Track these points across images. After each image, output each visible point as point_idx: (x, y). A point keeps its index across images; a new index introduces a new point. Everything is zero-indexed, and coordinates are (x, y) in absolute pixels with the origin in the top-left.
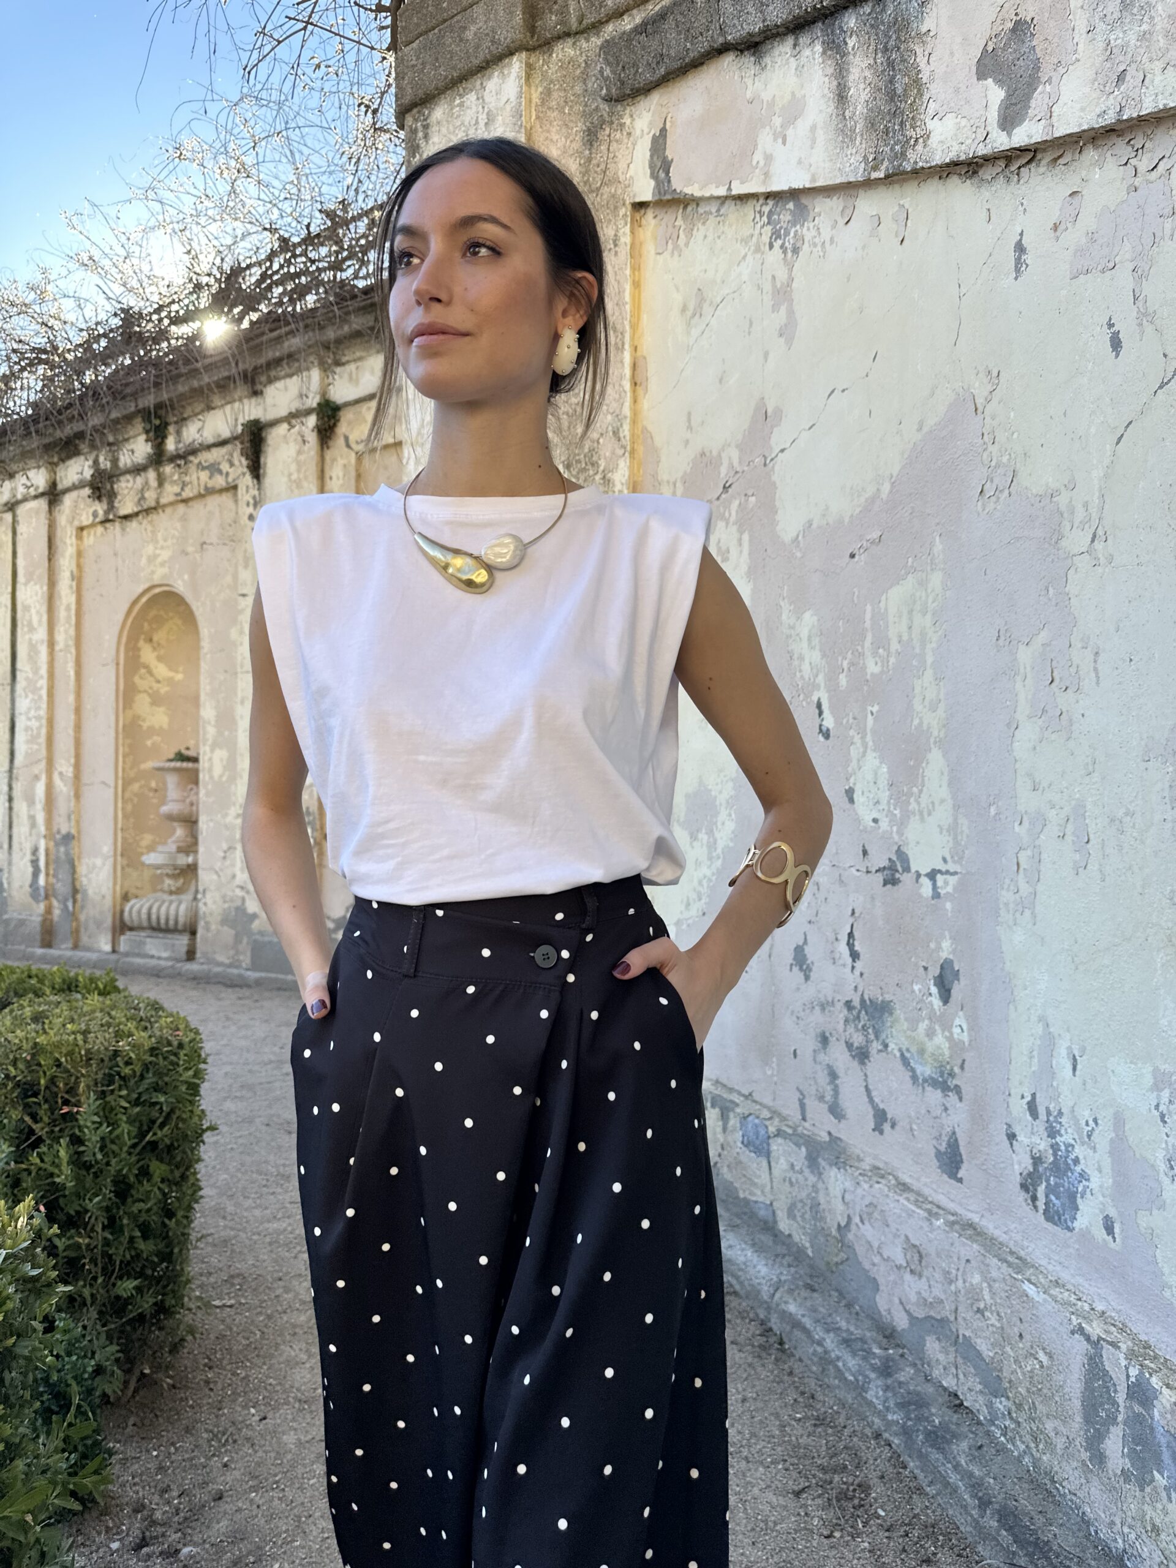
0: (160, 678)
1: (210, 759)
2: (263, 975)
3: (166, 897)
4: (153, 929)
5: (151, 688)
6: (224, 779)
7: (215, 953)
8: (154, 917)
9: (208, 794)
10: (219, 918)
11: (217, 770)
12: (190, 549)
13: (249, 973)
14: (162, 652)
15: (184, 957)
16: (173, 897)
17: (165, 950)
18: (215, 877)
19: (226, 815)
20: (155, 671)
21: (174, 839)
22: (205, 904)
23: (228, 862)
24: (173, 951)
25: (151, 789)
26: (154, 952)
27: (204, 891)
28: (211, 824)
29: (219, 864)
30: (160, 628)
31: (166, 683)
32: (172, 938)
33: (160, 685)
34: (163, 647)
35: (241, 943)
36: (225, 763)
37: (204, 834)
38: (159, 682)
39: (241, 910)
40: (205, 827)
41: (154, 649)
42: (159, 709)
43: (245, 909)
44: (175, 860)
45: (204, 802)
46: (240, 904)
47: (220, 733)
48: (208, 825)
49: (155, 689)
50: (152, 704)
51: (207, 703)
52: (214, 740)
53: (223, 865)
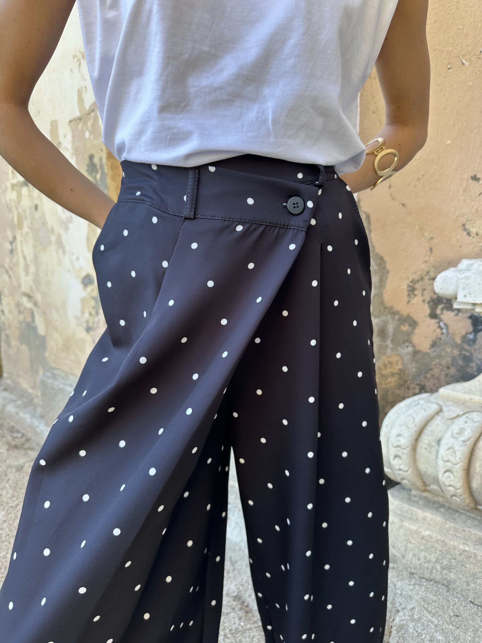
7: (18, 376)
10: (17, 332)
29: (8, 260)
35: (38, 374)
39: (32, 327)
43: (36, 328)
46: (30, 320)
53: (11, 262)
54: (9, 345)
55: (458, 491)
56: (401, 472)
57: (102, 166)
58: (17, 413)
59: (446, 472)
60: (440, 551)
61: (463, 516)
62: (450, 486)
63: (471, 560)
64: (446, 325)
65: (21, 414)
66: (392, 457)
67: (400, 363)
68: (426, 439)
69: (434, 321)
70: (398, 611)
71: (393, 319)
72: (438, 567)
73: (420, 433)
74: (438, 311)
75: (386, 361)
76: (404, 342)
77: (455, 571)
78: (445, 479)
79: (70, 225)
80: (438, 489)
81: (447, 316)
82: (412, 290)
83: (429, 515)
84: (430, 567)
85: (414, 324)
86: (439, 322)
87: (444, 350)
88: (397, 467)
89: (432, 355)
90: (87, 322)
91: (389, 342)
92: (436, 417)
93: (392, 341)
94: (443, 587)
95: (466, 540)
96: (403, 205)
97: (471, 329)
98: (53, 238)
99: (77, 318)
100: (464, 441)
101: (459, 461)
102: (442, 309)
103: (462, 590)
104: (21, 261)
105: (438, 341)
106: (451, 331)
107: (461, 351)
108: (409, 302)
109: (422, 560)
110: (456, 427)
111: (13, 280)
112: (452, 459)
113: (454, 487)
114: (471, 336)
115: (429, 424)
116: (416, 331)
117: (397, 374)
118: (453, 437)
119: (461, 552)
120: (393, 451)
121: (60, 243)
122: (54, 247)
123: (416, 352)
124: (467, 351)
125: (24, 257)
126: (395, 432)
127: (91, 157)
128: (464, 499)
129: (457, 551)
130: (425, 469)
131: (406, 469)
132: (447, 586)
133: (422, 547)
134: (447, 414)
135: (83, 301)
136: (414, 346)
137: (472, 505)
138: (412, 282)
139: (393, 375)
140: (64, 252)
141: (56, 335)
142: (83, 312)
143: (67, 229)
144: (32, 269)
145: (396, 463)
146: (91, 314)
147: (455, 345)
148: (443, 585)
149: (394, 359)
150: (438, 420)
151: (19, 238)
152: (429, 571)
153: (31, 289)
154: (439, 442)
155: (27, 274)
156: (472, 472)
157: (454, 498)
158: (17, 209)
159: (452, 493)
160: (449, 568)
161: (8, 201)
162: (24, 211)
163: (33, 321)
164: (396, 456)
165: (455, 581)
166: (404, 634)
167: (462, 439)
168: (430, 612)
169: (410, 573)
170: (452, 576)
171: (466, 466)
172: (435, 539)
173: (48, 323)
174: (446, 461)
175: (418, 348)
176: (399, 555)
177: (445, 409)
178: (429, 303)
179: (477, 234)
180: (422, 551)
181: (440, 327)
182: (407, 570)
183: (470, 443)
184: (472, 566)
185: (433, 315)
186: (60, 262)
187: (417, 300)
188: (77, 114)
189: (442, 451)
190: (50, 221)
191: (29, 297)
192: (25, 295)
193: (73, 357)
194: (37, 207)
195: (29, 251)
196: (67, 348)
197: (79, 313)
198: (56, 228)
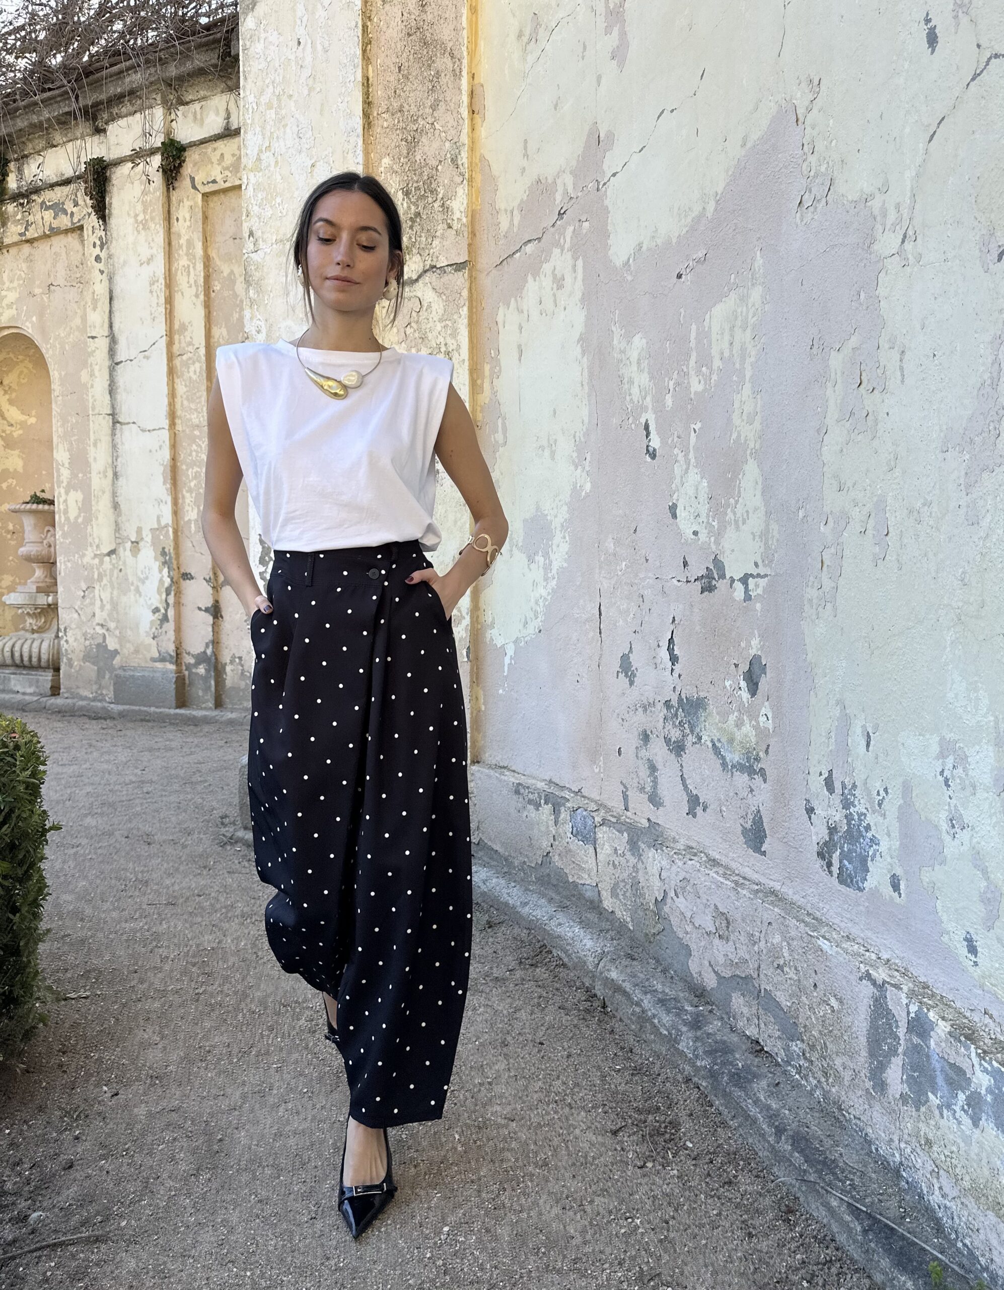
0: (13, 422)
1: (65, 501)
2: (127, 707)
3: (28, 635)
4: (17, 666)
5: (4, 431)
6: (80, 520)
7: (78, 687)
8: (17, 655)
9: (64, 536)
10: (82, 655)
11: (73, 513)
12: (37, 291)
13: (112, 706)
14: (14, 395)
15: (49, 692)
16: (36, 636)
17: (30, 686)
18: (76, 616)
19: (84, 555)
20: (7, 415)
21: (33, 579)
22: (67, 641)
23: (88, 601)
24: (37, 687)
25: (8, 532)
26: (18, 688)
27: (65, 629)
28: (69, 565)
29: (79, 603)
30: (10, 371)
31: (19, 427)
32: (36, 675)
33: (13, 429)
34: (14, 390)
35: (104, 678)
36: (80, 504)
37: (63, 574)
38: (12, 425)
39: (102, 646)
40: (63, 567)
41: (6, 392)
42: (13, 452)
43: (106, 646)
44: (35, 600)
45: (61, 543)
46: (101, 641)
47: (74, 475)
48: (65, 565)
49: (8, 432)
50: (5, 447)
51: (60, 446)
52: (68, 483)
53: (82, 604)
54: (70, 665)
57: (170, 553)
98: (132, 588)
99: (147, 632)
104: (98, 603)
121: (138, 591)
125: (101, 600)
127: (164, 548)
135: (152, 622)
140: (140, 595)
141: (128, 645)
142: (151, 628)
143: (143, 583)
144: (108, 607)
151: (97, 587)
153: (105, 620)
162: (105, 571)
163: (104, 641)
173: (122, 639)
186: (136, 601)
188: (156, 526)
190: (131, 579)
191: (102, 625)
192: (98, 624)
193: (141, 656)
194: (121, 570)
195: (106, 596)
196: (137, 651)
197: (148, 630)
198: (135, 582)
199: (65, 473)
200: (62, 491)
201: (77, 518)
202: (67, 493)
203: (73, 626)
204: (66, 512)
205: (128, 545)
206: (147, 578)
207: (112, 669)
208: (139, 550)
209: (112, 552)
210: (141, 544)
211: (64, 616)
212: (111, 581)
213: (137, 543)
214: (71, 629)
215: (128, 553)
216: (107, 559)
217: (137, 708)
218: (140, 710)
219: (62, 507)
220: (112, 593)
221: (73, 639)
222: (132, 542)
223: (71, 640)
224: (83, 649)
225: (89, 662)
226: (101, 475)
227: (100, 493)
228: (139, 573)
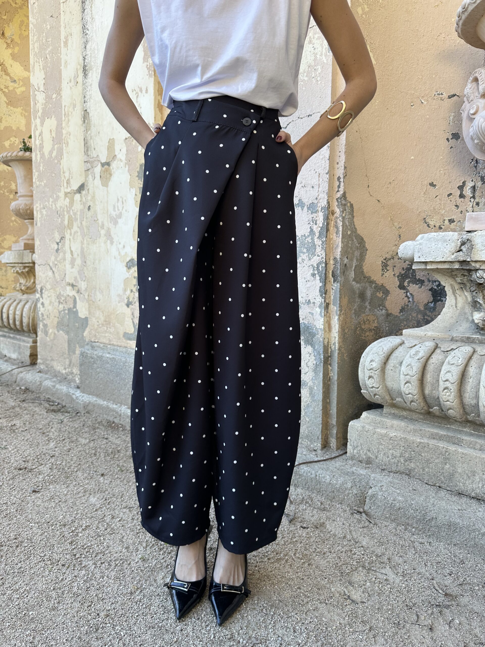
0: (16, 79)
2: (93, 399)
5: (7, 87)
6: (54, 154)
7: (52, 360)
9: (40, 179)
10: (56, 321)
13: (78, 393)
14: (16, 50)
15: (27, 360)
17: (14, 351)
18: (50, 273)
20: (10, 70)
21: (25, 237)
22: (43, 304)
23: (61, 254)
24: (20, 353)
27: (41, 290)
29: (53, 258)
30: (11, 20)
31: (21, 83)
32: (20, 340)
33: (16, 85)
34: (18, 45)
35: (74, 353)
36: (54, 135)
37: (39, 224)
38: (15, 81)
39: (73, 312)
40: (39, 216)
41: (8, 46)
42: (15, 110)
43: (76, 312)
44: (23, 259)
45: (37, 187)
46: (72, 306)
47: (48, 98)
48: (41, 212)
49: (11, 88)
50: (8, 104)
51: (37, 65)
52: (43, 109)
53: (56, 259)
54: (46, 333)
55: (415, 397)
56: (374, 389)
58: (54, 386)
59: (406, 383)
60: (403, 447)
61: (420, 423)
62: (409, 394)
63: (426, 449)
64: (411, 294)
65: (58, 386)
66: (366, 379)
67: (376, 321)
68: (392, 362)
69: (403, 291)
70: (371, 488)
71: (371, 286)
72: (402, 460)
73: (387, 358)
74: (406, 284)
75: (365, 318)
76: (379, 306)
77: (414, 461)
78: (405, 389)
79: (119, 221)
80: (402, 400)
81: (413, 288)
82: (385, 266)
83: (396, 422)
84: (396, 461)
85: (387, 292)
86: (407, 292)
87: (410, 314)
88: (371, 386)
89: (401, 318)
90: (128, 298)
91: (367, 304)
92: (400, 347)
93: (370, 303)
94: (406, 476)
95: (422, 437)
96: (379, 201)
97: (432, 299)
98: (103, 232)
99: (119, 295)
100: (419, 359)
101: (416, 373)
102: (409, 282)
103: (419, 476)
104: (68, 256)
105: (406, 307)
106: (415, 300)
107: (424, 316)
108: (383, 274)
109: (390, 457)
110: (413, 351)
111: (56, 275)
112: (410, 373)
113: (412, 394)
114: (432, 305)
115: (394, 352)
116: (388, 298)
117: (374, 330)
118: (410, 357)
119: (418, 444)
120: (367, 373)
121: (109, 236)
122: (103, 239)
123: (388, 315)
124: (429, 316)
125: (72, 252)
126: (369, 359)
128: (419, 402)
129: (415, 444)
130: (392, 386)
131: (377, 386)
132: (408, 475)
133: (391, 447)
134: (407, 344)
135: (126, 281)
136: (387, 310)
137: (426, 408)
138: (385, 259)
139: (370, 330)
140: (112, 243)
141: (98, 313)
142: (125, 290)
143: (116, 223)
144: (79, 261)
145: (370, 383)
146: (132, 291)
147: (419, 312)
148: (407, 474)
149: (371, 318)
150: (400, 349)
151: (68, 236)
152: (395, 465)
153: (76, 278)
154: (401, 363)
155: (73, 266)
156: (425, 382)
157: (412, 403)
158: (68, 212)
159: (410, 400)
160: (410, 459)
161: (59, 208)
162: (75, 214)
163: (75, 306)
164: (370, 377)
165: (414, 469)
166: (375, 500)
167: (418, 358)
168: (395, 488)
169: (382, 470)
170: (412, 465)
171: (420, 377)
172: (399, 438)
173: (91, 303)
174: (406, 375)
175: (390, 312)
176: (373, 457)
177: (405, 342)
178: (398, 276)
179: (435, 226)
180: (390, 450)
181: (407, 296)
182: (379, 468)
183: (423, 360)
184: (426, 454)
185: (402, 287)
186: (107, 251)
187: (389, 274)
189: (403, 368)
190: (101, 218)
191: (73, 286)
192: (69, 284)
193: (112, 330)
194: (89, 208)
195: (76, 247)
196: (107, 322)
197: (120, 292)
198: (106, 224)
199: (40, 97)
200: (38, 121)
201: (51, 152)
202: (42, 124)
203: (48, 286)
204: (42, 147)
205: (98, 169)
206: (120, 216)
207: (82, 342)
208: (111, 175)
209: (82, 187)
210: (114, 165)
211: (41, 274)
212: (81, 227)
213: (108, 164)
214: (47, 290)
215: (98, 181)
216: (77, 196)
217: (104, 403)
218: (108, 407)
219: (38, 142)
220: (82, 243)
221: (48, 302)
222: (103, 165)
223: (47, 303)
224: (57, 315)
225: (63, 330)
226: (73, 83)
227: (71, 109)
228: (111, 209)
